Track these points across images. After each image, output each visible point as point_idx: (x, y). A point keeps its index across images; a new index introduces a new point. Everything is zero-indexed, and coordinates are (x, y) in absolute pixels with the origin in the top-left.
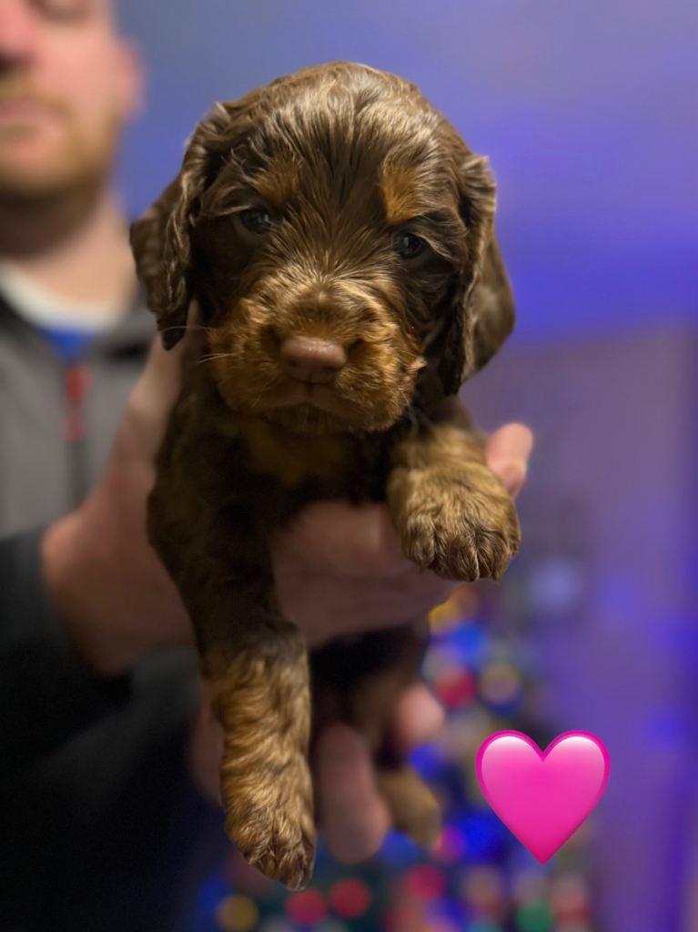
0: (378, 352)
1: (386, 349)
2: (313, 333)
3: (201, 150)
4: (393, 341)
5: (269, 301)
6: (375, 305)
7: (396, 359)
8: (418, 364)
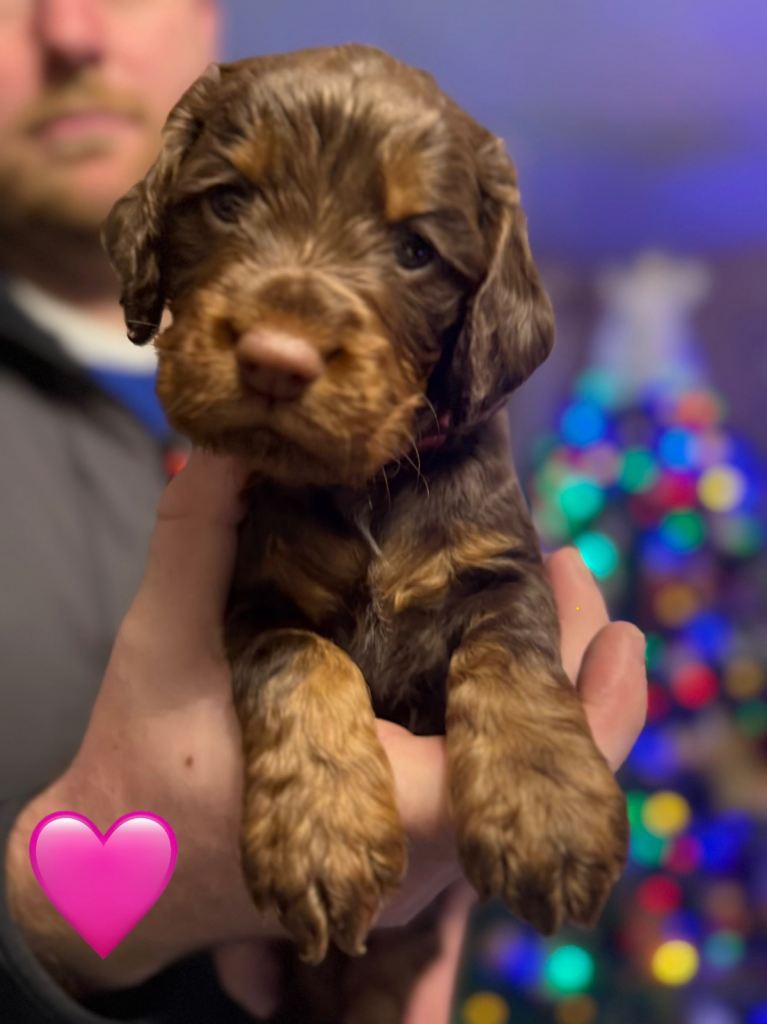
0: (360, 369)
1: (370, 367)
2: (280, 326)
3: (185, 113)
4: (382, 361)
5: (231, 291)
6: (363, 310)
7: (384, 384)
8: (414, 401)
